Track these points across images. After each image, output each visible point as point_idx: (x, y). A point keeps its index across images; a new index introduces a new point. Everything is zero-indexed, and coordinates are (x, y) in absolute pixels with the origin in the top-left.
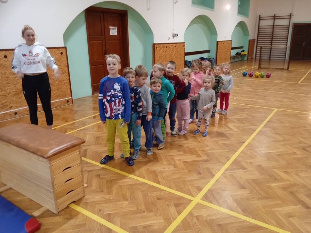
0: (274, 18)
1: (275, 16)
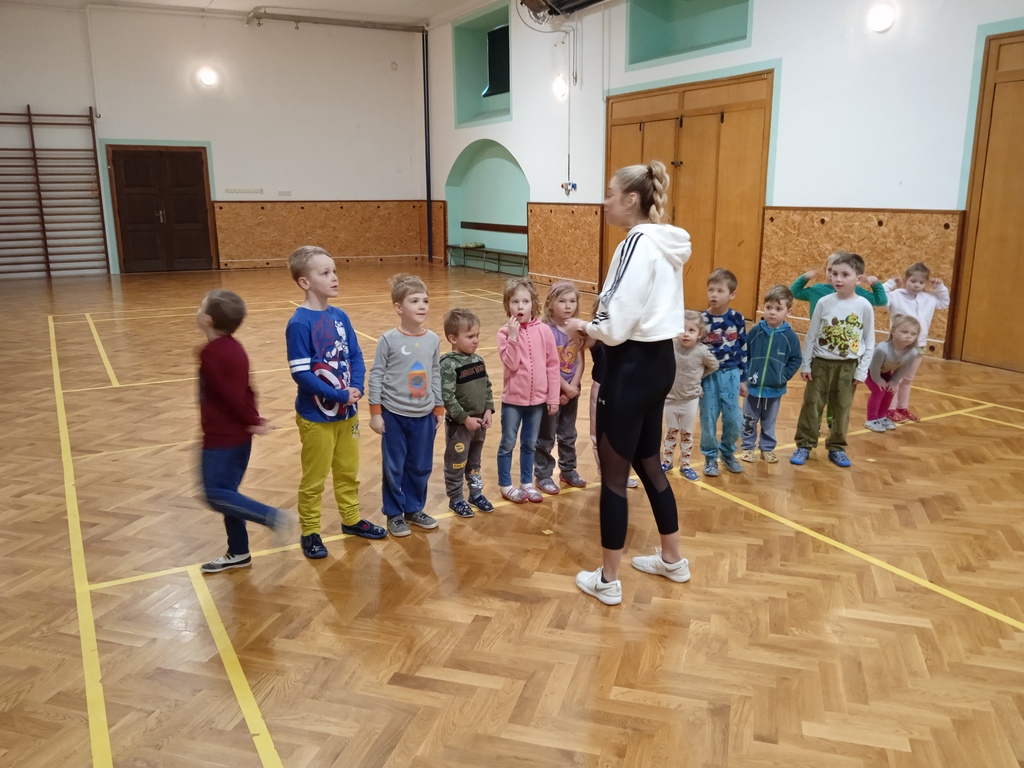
0: (29, 120)
1: (29, 115)
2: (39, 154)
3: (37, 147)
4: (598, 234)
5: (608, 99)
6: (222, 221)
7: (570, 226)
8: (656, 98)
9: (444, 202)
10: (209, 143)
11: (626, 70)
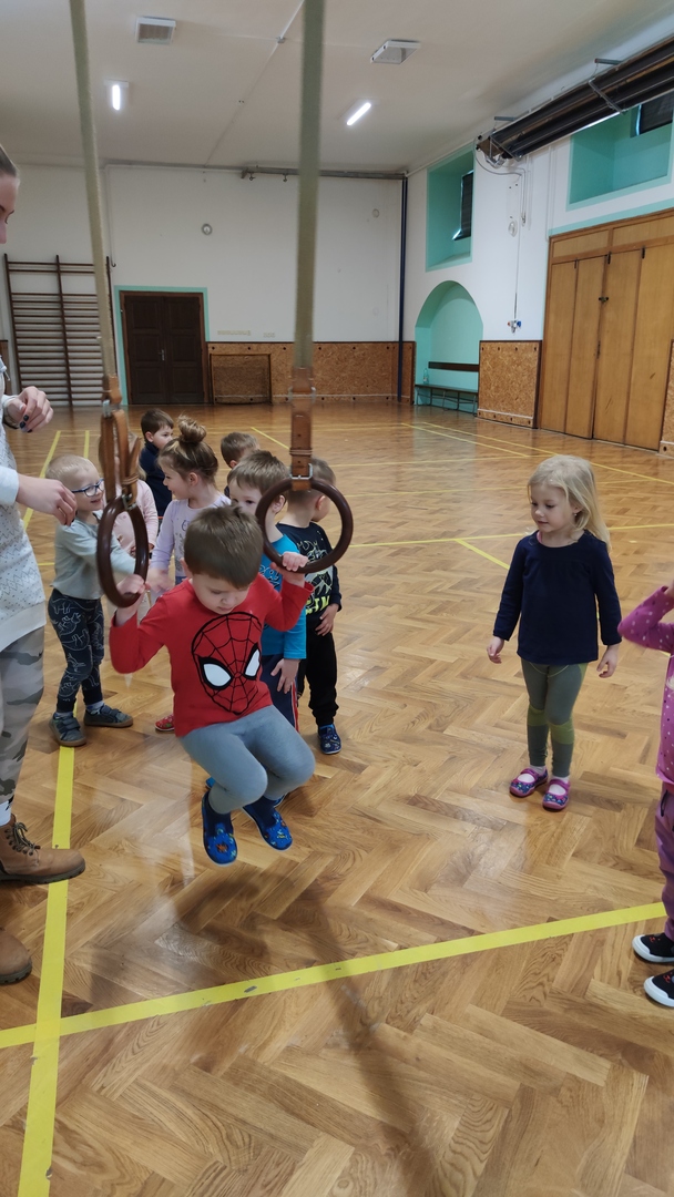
0: (57, 268)
1: (58, 264)
2: (66, 298)
3: (64, 292)
4: (536, 370)
5: (551, 238)
7: (514, 363)
8: (590, 236)
9: (413, 343)
10: (206, 289)
11: (567, 210)
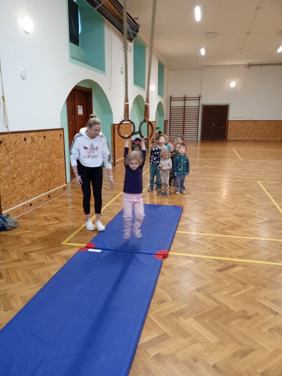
0: (185, 99)
1: (185, 98)
3: (186, 106)
6: (230, 126)
10: (230, 103)
